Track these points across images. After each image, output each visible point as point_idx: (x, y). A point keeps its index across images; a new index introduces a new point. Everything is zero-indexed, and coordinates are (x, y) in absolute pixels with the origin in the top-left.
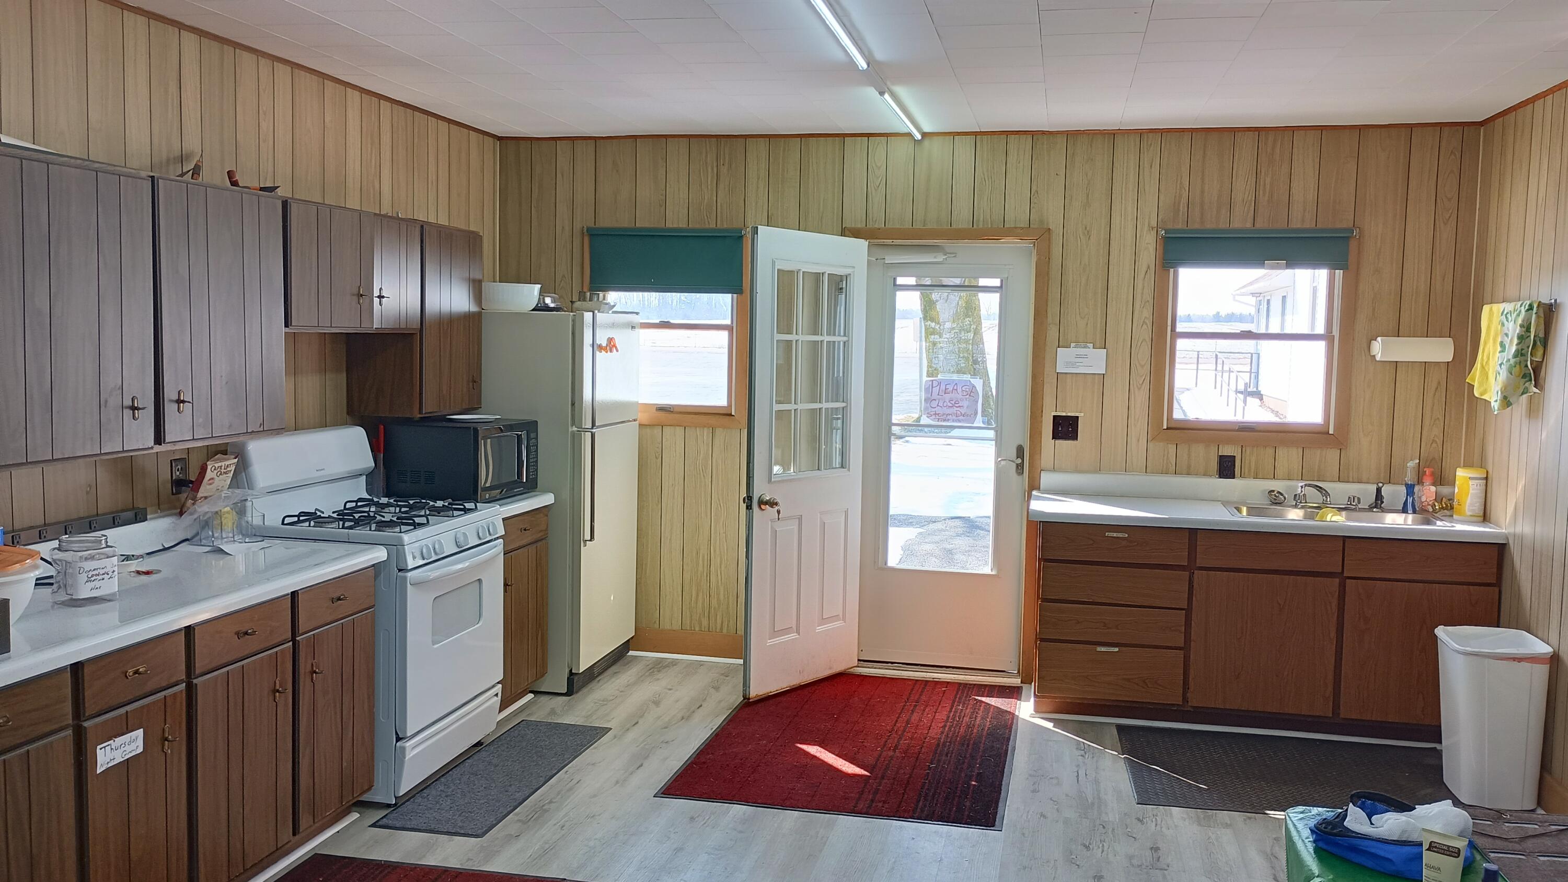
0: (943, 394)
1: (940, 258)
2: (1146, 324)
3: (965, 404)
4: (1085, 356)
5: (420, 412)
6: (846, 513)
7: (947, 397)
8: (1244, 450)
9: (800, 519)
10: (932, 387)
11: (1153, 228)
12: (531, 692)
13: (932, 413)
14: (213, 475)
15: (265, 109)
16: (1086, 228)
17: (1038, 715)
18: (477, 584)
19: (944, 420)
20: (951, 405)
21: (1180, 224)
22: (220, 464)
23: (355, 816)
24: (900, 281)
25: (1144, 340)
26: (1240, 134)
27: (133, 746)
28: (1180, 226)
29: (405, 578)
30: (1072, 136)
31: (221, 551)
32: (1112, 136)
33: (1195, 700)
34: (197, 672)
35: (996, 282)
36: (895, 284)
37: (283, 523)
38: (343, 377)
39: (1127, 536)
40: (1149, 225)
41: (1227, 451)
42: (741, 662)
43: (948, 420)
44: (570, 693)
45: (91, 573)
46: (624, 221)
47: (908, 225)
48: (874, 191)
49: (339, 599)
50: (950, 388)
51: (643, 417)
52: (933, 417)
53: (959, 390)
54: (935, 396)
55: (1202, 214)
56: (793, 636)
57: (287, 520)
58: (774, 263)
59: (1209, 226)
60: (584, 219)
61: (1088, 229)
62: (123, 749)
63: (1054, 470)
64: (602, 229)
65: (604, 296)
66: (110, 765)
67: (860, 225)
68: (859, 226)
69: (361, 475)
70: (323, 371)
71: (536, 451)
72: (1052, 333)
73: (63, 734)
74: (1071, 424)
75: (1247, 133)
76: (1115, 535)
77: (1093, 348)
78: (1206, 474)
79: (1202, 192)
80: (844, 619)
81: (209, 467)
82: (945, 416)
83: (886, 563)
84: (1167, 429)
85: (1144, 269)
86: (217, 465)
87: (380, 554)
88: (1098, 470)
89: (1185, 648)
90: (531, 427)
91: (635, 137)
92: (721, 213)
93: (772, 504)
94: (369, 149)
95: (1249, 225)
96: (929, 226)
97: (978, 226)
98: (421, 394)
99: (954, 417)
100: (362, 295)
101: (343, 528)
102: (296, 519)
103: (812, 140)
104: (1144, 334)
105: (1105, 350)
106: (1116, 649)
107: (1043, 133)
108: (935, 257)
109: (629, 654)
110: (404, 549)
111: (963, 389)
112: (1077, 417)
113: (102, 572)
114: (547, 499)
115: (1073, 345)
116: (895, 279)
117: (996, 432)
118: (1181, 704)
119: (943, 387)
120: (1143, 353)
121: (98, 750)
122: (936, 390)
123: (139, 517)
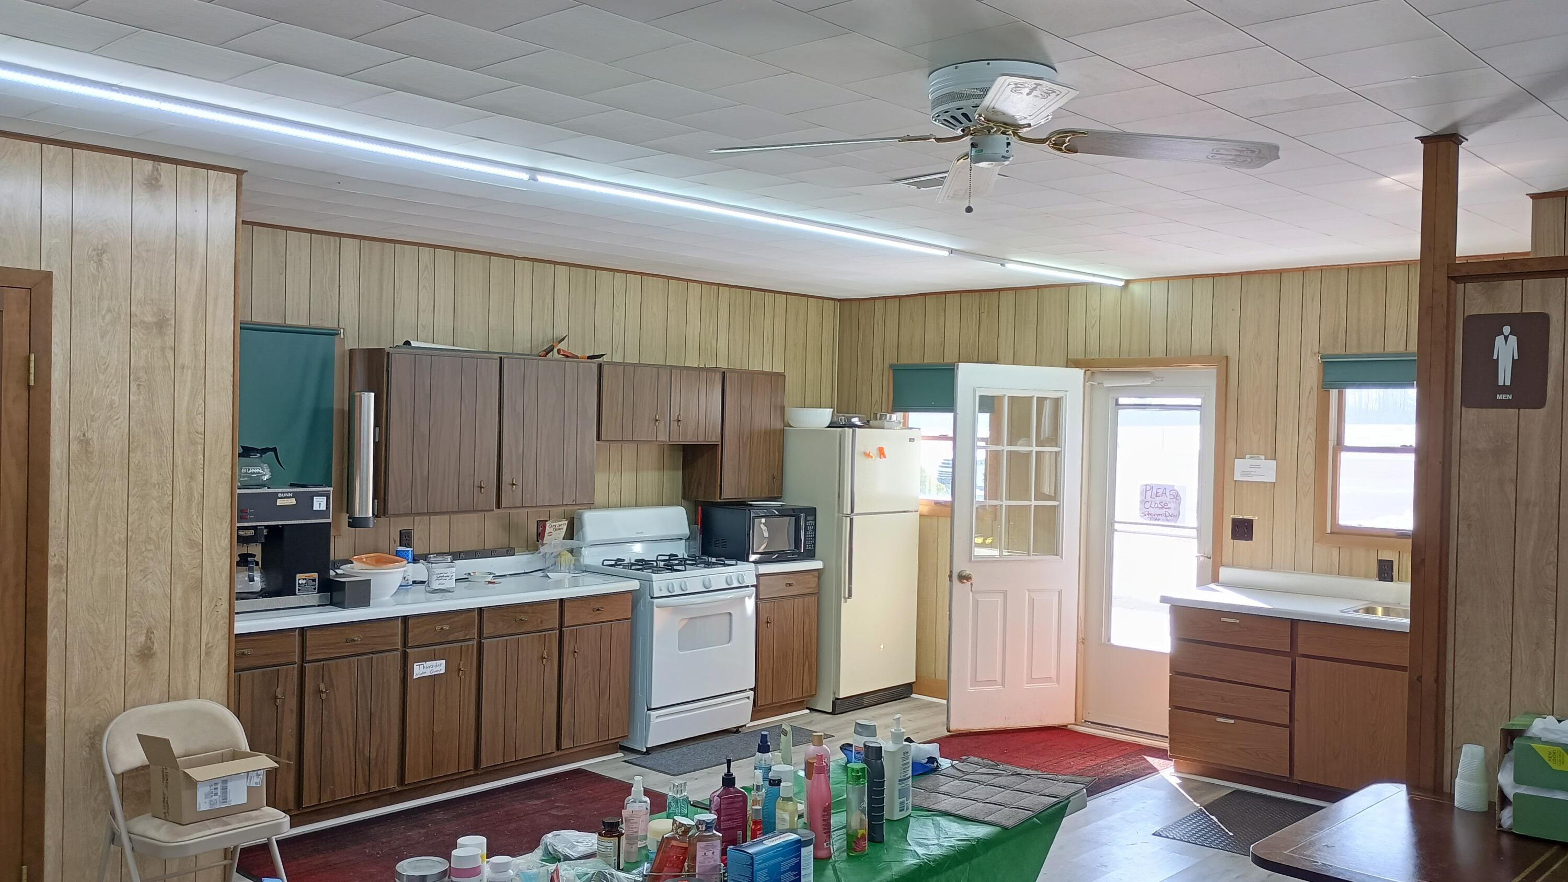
0: (1154, 497)
1: (1148, 382)
2: (1311, 439)
3: (1172, 505)
4: (1258, 467)
5: (720, 498)
6: (1060, 593)
7: (1158, 500)
8: (1401, 555)
9: (1005, 593)
10: (1146, 491)
11: (1315, 354)
12: (807, 708)
13: (1146, 513)
14: (551, 530)
15: (618, 304)
16: (1258, 355)
17: (1176, 774)
18: (728, 617)
19: (1156, 519)
20: (1160, 506)
21: (1339, 349)
22: (555, 524)
23: (620, 755)
24: (1122, 401)
25: (1309, 453)
26: (1391, 268)
27: (438, 668)
28: (1339, 351)
29: (653, 602)
30: (1244, 275)
31: (548, 576)
32: (1280, 273)
33: (1300, 776)
34: (484, 636)
35: (1198, 402)
36: (1117, 404)
37: (603, 565)
38: (680, 473)
39: (1238, 622)
40: (1312, 352)
41: (1386, 555)
42: (945, 702)
43: (1159, 519)
44: (833, 713)
45: (439, 576)
46: (916, 360)
47: (1116, 356)
48: (1091, 329)
49: (598, 610)
50: (1160, 491)
51: (925, 509)
52: (1147, 516)
53: (1168, 494)
54: (1148, 499)
55: (1359, 340)
56: (998, 687)
57: (606, 563)
58: (975, 391)
59: (1365, 350)
60: (891, 358)
61: (1259, 355)
62: (431, 669)
63: (1233, 565)
64: (905, 365)
65: (891, 417)
66: (422, 675)
67: (1081, 356)
68: (1080, 358)
69: (681, 539)
70: (661, 468)
71: (815, 530)
72: (1231, 445)
73: (395, 653)
74: (1246, 526)
75: (1397, 266)
76: (1229, 620)
77: (1265, 459)
78: (1367, 576)
79: (1359, 320)
80: (1058, 682)
81: (547, 525)
82: (1156, 516)
83: (1109, 640)
84: (1331, 533)
85: (1308, 390)
86: (553, 524)
87: (634, 585)
88: (1271, 568)
89: (1291, 726)
90: (811, 512)
91: (925, 294)
92: (982, 348)
93: (968, 578)
94: (708, 322)
95: (1402, 349)
96: (1133, 357)
97: (1170, 355)
98: (721, 486)
99: (1164, 517)
100: (657, 420)
101: (631, 569)
102: (613, 563)
103: (1046, 290)
104: (1309, 447)
105: (1275, 461)
106: (1232, 721)
107: (1221, 275)
108: (1143, 382)
109: (912, 696)
110: (653, 584)
111: (1171, 493)
112: (1252, 520)
113: (446, 575)
114: (816, 565)
115: (1248, 456)
116: (1117, 400)
117: (1197, 531)
118: (1288, 776)
119: (1154, 492)
120: (1308, 464)
121: (415, 666)
122: (1149, 493)
123: (510, 552)
